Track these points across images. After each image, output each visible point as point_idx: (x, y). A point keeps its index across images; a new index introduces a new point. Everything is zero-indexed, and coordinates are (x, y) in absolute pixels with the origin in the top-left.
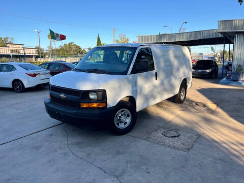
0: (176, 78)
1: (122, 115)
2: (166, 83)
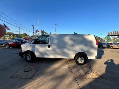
0: (69, 50)
2: (58, 50)
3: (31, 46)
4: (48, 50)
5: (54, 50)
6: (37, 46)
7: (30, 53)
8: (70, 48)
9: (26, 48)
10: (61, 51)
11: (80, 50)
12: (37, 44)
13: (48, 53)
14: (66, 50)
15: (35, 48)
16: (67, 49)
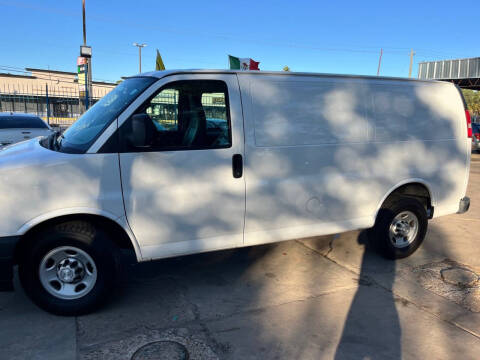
0: (354, 177)
1: (67, 263)
2: (293, 188)
3: (90, 172)
4: (228, 195)
5: (270, 189)
6: (147, 172)
7: (86, 236)
8: (359, 164)
9: (44, 192)
10: (309, 188)
11: (406, 171)
12: (141, 155)
13: (230, 212)
14: (337, 184)
15: (130, 188)
16: (341, 170)
